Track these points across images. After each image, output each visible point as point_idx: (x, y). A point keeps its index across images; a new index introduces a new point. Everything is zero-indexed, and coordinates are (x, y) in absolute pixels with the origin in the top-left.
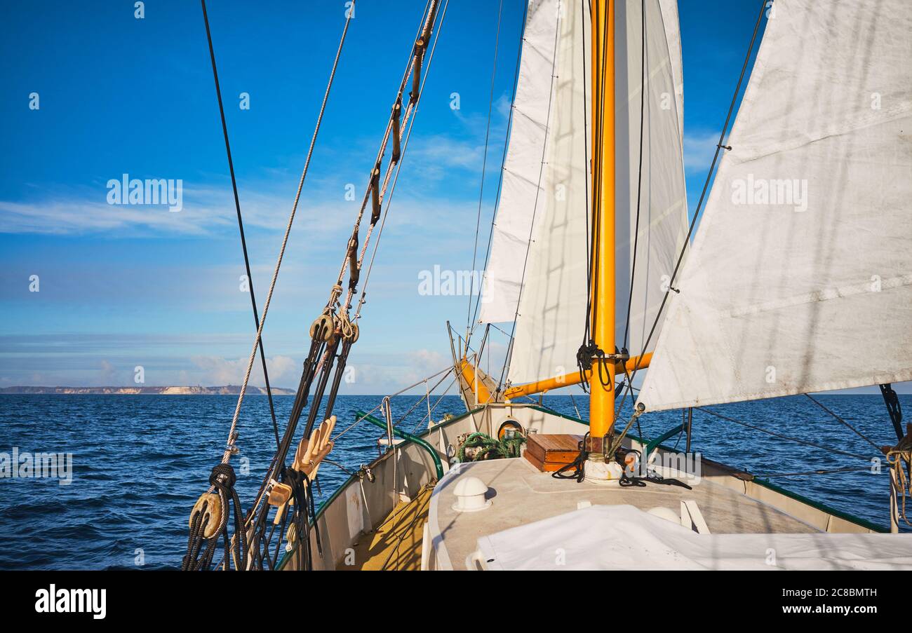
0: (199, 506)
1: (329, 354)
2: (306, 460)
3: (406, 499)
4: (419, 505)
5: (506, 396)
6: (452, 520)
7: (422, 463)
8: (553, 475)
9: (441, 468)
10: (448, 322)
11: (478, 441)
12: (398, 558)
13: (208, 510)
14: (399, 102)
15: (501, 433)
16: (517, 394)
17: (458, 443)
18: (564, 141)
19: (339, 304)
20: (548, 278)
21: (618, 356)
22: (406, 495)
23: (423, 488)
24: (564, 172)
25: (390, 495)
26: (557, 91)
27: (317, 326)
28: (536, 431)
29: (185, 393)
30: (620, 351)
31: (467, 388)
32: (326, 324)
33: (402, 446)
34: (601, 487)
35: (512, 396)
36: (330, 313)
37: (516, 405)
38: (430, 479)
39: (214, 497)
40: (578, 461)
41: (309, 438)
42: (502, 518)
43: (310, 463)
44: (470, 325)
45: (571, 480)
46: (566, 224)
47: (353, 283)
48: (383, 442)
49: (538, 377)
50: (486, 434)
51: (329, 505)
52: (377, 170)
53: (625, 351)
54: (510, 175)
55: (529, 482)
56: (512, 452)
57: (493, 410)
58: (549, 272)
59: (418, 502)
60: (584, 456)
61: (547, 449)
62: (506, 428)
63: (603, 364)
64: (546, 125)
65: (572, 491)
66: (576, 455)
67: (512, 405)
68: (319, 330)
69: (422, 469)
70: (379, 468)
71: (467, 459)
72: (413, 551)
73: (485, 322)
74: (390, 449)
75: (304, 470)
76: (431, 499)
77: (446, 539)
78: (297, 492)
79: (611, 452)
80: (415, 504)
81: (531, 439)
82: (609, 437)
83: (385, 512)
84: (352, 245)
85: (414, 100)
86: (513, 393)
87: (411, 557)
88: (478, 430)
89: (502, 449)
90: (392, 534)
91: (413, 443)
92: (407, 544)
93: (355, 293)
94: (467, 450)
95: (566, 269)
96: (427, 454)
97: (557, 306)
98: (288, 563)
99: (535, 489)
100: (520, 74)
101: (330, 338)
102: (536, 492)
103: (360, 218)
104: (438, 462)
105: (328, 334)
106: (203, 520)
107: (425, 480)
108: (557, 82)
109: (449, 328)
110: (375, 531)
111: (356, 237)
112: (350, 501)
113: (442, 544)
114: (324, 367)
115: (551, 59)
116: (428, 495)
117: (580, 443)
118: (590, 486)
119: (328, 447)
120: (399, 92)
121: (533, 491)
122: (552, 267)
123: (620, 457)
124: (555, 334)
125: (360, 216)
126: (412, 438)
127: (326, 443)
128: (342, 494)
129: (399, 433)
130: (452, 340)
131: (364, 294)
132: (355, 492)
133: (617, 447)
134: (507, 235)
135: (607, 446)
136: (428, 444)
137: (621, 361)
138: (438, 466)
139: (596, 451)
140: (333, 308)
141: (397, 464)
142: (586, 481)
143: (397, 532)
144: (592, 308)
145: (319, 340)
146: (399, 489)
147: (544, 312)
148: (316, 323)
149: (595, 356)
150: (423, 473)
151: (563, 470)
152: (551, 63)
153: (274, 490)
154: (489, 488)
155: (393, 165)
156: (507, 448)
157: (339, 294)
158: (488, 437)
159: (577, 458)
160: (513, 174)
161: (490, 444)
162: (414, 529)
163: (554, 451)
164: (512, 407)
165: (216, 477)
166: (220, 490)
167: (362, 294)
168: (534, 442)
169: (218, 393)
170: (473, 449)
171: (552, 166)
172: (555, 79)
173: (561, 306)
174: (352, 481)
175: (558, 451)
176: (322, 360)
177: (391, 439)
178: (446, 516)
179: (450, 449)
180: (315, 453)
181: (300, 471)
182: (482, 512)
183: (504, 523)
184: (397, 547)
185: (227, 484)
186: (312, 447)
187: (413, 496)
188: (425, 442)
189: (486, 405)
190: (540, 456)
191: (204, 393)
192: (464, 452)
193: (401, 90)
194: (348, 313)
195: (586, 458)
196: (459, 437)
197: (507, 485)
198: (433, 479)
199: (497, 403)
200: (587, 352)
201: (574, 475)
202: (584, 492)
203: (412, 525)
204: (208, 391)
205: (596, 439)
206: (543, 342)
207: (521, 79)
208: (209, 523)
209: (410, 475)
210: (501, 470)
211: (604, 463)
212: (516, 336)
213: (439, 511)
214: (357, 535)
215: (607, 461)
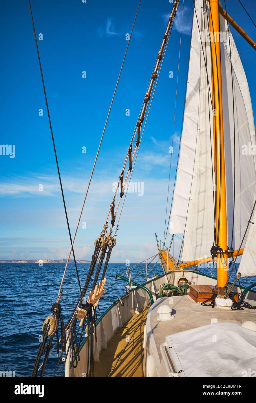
0: (46, 322)
1: (103, 252)
2: (93, 298)
3: (137, 313)
4: (143, 315)
5: (181, 267)
6: (157, 324)
7: (145, 297)
8: (201, 304)
9: (153, 299)
10: (156, 234)
11: (169, 287)
12: (134, 340)
13: (50, 323)
14: (131, 146)
15: (179, 283)
16: (185, 266)
17: (160, 288)
18: (203, 156)
19: (106, 232)
20: (198, 215)
21: (229, 251)
22: (138, 311)
23: (145, 308)
24: (203, 169)
25: (131, 311)
26: (199, 136)
27: (97, 241)
28: (194, 283)
29: (45, 263)
30: (230, 248)
31: (164, 263)
32: (101, 240)
33: (136, 289)
34: (223, 310)
35: (183, 267)
36: (103, 236)
37: (186, 271)
38: (148, 304)
39: (52, 318)
40: (213, 298)
41: (94, 289)
42: (179, 324)
43: (95, 299)
44: (165, 235)
45: (209, 306)
46: (205, 191)
47: (113, 222)
48: (128, 287)
49: (195, 258)
50: (172, 284)
51: (104, 316)
52: (122, 175)
53: (232, 249)
54: (180, 170)
55: (190, 307)
56: (184, 292)
57: (175, 273)
58: (198, 212)
59: (143, 314)
60: (215, 295)
61: (198, 292)
62: (181, 281)
63: (222, 254)
64: (195, 149)
65: (209, 312)
66: (212, 295)
67: (184, 271)
68: (98, 243)
69: (144, 299)
70: (125, 299)
71: (164, 295)
72: (140, 337)
73: (172, 233)
74: (130, 291)
75: (92, 303)
76: (148, 315)
77: (154, 333)
78: (89, 313)
79: (227, 294)
80: (142, 315)
81: (192, 287)
82: (226, 287)
83: (129, 319)
84: (112, 207)
85: (138, 144)
86: (184, 266)
87: (139, 340)
88: (169, 282)
89: (179, 291)
90: (131, 329)
91: (140, 288)
92: (138, 333)
93: (114, 226)
94: (164, 291)
95: (206, 211)
96: (147, 293)
97: (202, 227)
98: (86, 342)
99: (193, 311)
100: (183, 128)
101: (103, 246)
102: (194, 312)
103: (115, 195)
104: (151, 297)
105: (102, 245)
106: (48, 328)
107: (146, 304)
108: (199, 132)
109: (156, 236)
110: (124, 327)
111: (113, 203)
112: (113, 314)
113: (152, 335)
114: (101, 258)
115: (196, 122)
116: (147, 311)
117: (213, 289)
118: (218, 310)
119: (103, 291)
120: (131, 142)
121: (192, 311)
122: (200, 210)
123: (231, 296)
124: (202, 239)
125: (115, 194)
126: (140, 286)
127: (102, 290)
128: (110, 311)
129: (134, 284)
130: (158, 242)
131: (118, 226)
132: (115, 310)
133: (229, 292)
134: (180, 196)
135: (225, 291)
136: (147, 289)
137: (230, 253)
138: (151, 298)
139: (220, 293)
140: (104, 233)
141: (133, 297)
142: (216, 307)
143: (134, 328)
144: (217, 230)
145: (98, 247)
146: (134, 309)
147: (197, 229)
148: (97, 240)
149: (219, 251)
150: (145, 301)
151: (206, 302)
152: (196, 124)
153: (79, 312)
154: (173, 310)
155: (129, 172)
156: (181, 290)
157: (106, 228)
158: (173, 285)
159: (212, 297)
160: (181, 170)
161: (174, 289)
162: (141, 326)
163: (202, 293)
164: (184, 272)
165: (53, 309)
166: (55, 315)
167: (117, 226)
168: (193, 289)
169: (59, 262)
170: (167, 291)
171: (198, 167)
172: (198, 130)
173: (204, 227)
174: (114, 305)
175: (203, 293)
176: (100, 255)
177: (131, 285)
178: (154, 322)
179: (157, 290)
180: (97, 294)
181: (90, 303)
182: (169, 321)
183: (179, 326)
184: (133, 335)
185: (58, 312)
186: (96, 292)
187: (141, 311)
188: (145, 288)
189: (172, 271)
190: (196, 296)
191: (53, 262)
192: (163, 292)
193: (132, 141)
194: (111, 234)
195: (216, 296)
196: (160, 285)
197: (181, 308)
198: (149, 304)
199: (177, 270)
200: (215, 250)
201: (211, 304)
202: (215, 313)
203: (140, 325)
204: (55, 262)
205: (220, 288)
206: (197, 243)
207: (184, 130)
208: (50, 329)
209: (139, 303)
210: (178, 301)
211: (224, 299)
212: (184, 240)
213: (151, 320)
214: (116, 329)
215: (225, 298)
